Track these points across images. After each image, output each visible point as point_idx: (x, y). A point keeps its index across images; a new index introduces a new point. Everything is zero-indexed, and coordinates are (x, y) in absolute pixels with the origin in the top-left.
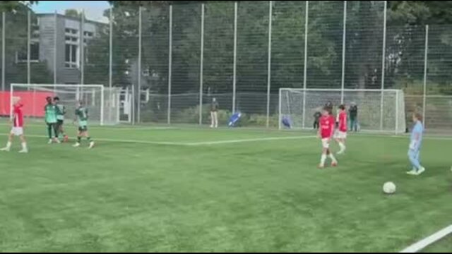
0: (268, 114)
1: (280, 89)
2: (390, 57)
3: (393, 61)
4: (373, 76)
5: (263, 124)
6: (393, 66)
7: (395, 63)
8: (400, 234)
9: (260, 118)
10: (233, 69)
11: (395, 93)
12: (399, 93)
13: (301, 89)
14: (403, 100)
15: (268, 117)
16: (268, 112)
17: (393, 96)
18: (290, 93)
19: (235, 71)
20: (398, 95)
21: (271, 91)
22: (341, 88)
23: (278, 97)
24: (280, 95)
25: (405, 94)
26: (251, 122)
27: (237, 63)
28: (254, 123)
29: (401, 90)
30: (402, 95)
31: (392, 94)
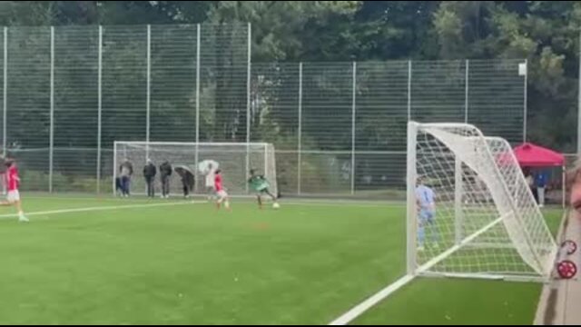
0: (98, 176)
1: (116, 143)
5: (91, 190)
9: (88, 181)
10: (49, 116)
11: (263, 148)
12: (269, 148)
13: (144, 143)
14: (273, 156)
15: (98, 180)
16: (98, 172)
17: (261, 151)
18: (128, 147)
19: (52, 118)
20: (267, 150)
21: (103, 146)
22: (195, 141)
23: (112, 153)
24: (115, 151)
25: (276, 148)
26: (76, 186)
27: (54, 107)
28: (81, 189)
29: (271, 144)
30: (273, 151)
31: (261, 149)
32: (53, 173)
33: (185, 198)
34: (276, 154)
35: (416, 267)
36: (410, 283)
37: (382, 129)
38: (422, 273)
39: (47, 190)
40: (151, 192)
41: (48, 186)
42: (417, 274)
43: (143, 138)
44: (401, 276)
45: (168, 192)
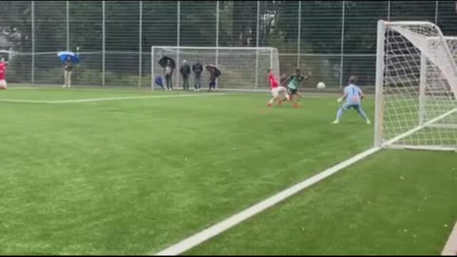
0: (140, 74)
1: (153, 47)
2: (265, 18)
3: (268, 23)
4: (247, 37)
5: (134, 85)
6: (269, 27)
7: (270, 24)
8: (273, 181)
9: (132, 78)
10: (102, 26)
11: (270, 52)
12: (274, 52)
13: (175, 47)
14: (277, 58)
15: (140, 77)
16: (140, 71)
17: (268, 54)
18: (163, 51)
19: (104, 28)
20: (272, 53)
21: (143, 50)
22: (215, 46)
23: (150, 56)
24: (153, 53)
25: (280, 52)
26: (123, 82)
27: (106, 19)
28: (126, 84)
29: (276, 49)
30: (277, 54)
31: (267, 52)
32: (105, 71)
33: (209, 91)
34: (280, 57)
35: (382, 142)
36: (376, 153)
37: (366, 36)
38: (387, 146)
39: (101, 85)
40: (186, 86)
41: (101, 81)
42: (382, 147)
43: (176, 45)
44: (370, 148)
45: (200, 87)
